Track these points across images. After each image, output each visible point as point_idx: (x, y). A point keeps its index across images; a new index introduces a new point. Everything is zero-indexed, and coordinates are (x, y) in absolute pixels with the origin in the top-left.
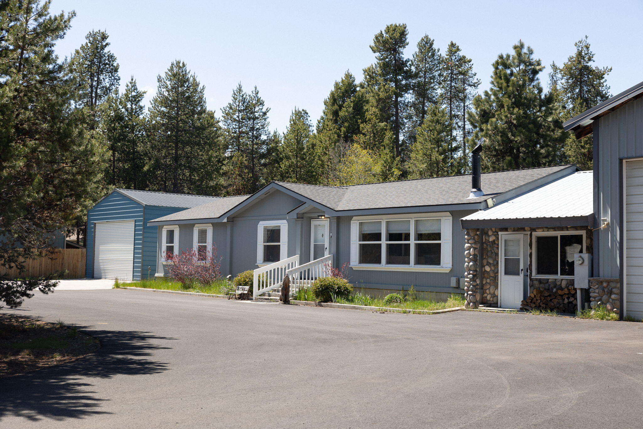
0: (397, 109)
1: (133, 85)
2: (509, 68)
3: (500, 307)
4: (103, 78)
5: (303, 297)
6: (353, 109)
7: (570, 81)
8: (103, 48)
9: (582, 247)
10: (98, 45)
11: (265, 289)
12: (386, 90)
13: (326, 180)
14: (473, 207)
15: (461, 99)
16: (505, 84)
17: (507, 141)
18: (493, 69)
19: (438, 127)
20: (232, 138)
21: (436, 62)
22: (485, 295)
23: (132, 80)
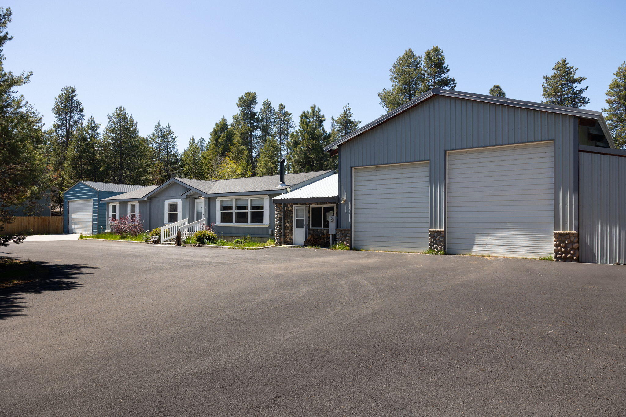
0: (251, 139)
1: (92, 120)
2: (308, 118)
3: (294, 245)
4: (74, 115)
5: (189, 242)
6: (226, 138)
7: (340, 127)
8: (73, 97)
9: (334, 213)
10: (70, 95)
11: (168, 238)
12: (245, 128)
13: (210, 177)
14: (279, 192)
15: (286, 135)
16: (306, 127)
17: (307, 158)
18: (300, 119)
19: (272, 149)
20: (155, 153)
21: (272, 114)
22: (287, 238)
23: (92, 117)
